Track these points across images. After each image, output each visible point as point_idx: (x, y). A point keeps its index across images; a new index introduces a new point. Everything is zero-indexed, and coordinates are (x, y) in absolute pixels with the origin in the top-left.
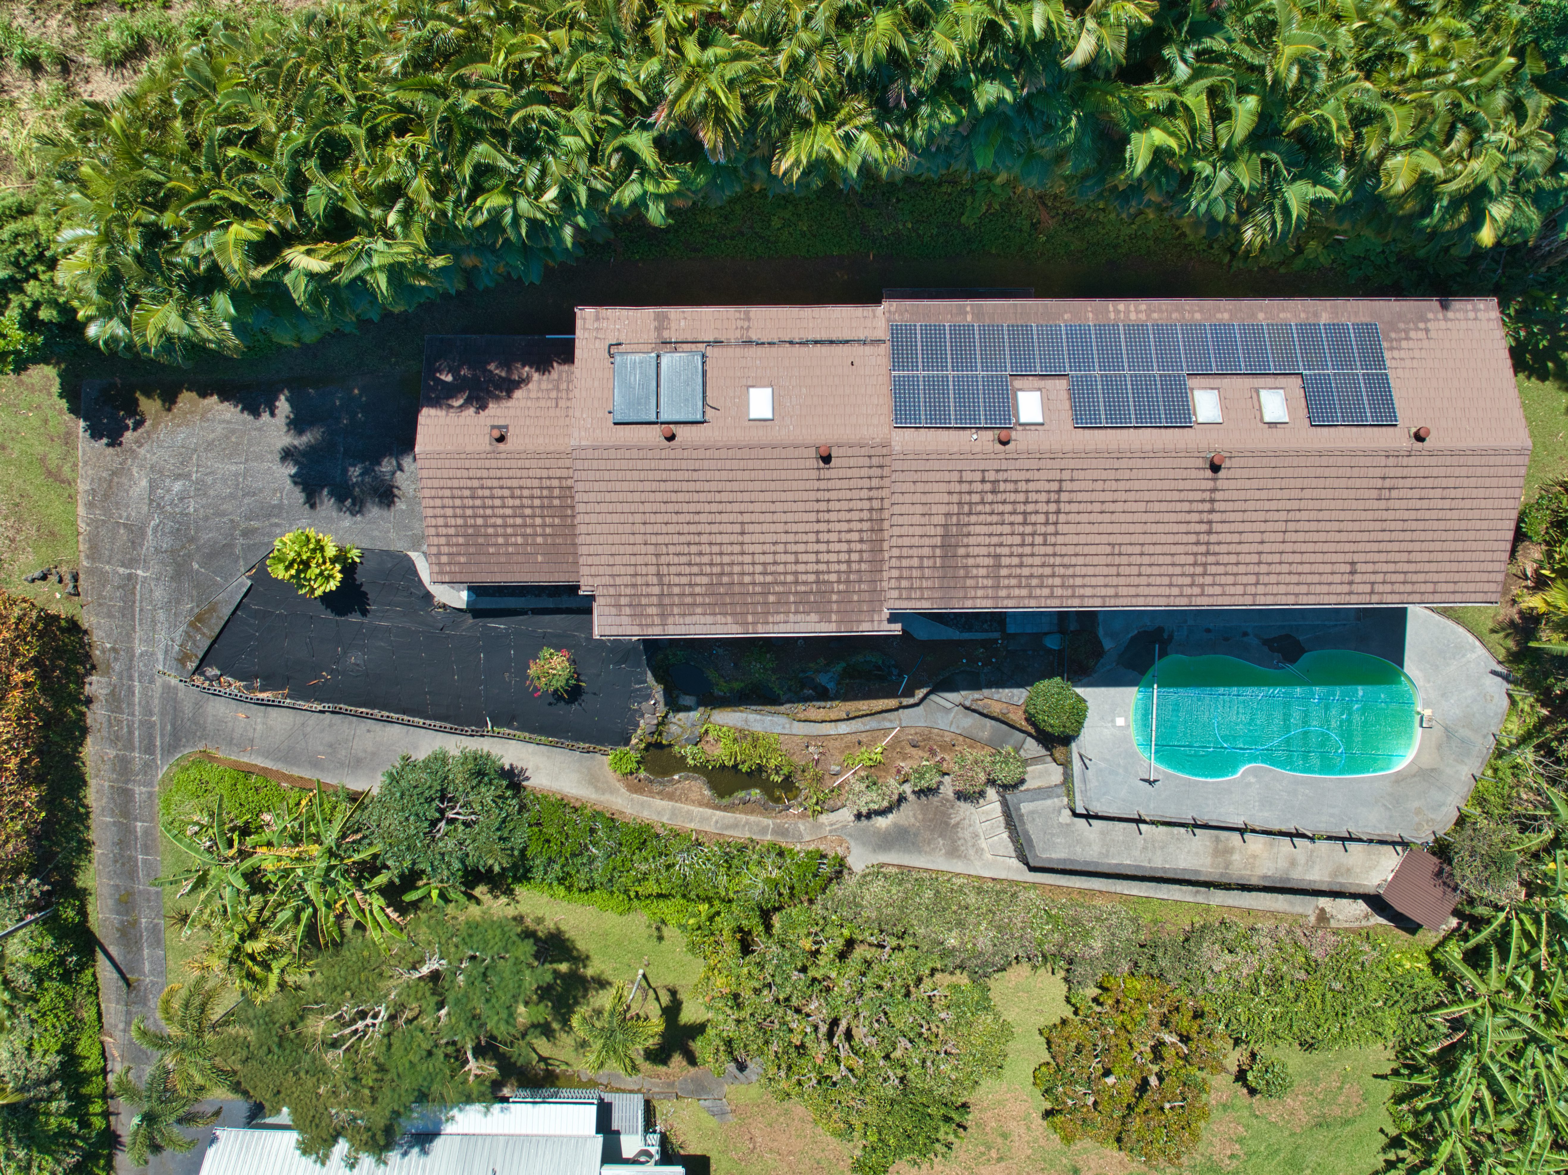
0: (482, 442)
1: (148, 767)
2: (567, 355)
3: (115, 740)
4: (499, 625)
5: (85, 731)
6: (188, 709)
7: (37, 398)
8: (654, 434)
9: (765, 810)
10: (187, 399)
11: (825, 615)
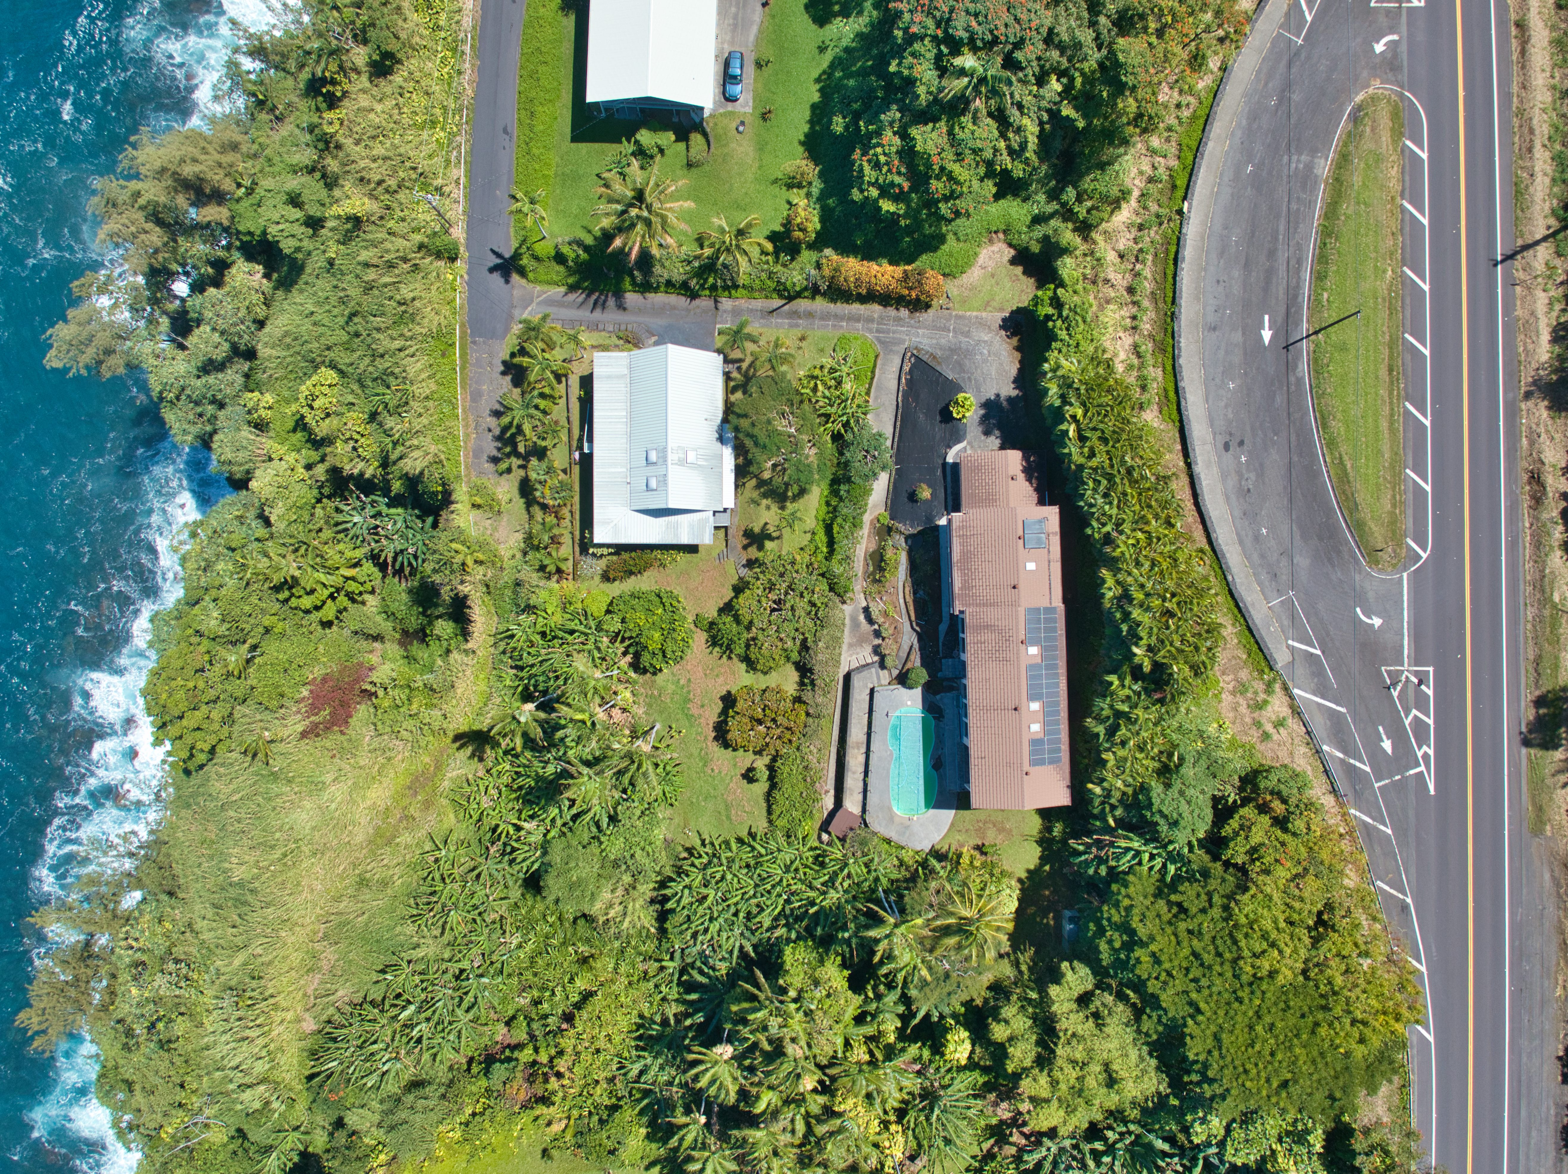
0: (1011, 473)
1: (870, 331)
2: (1041, 502)
3: (881, 317)
4: (939, 472)
5: (885, 306)
6: (895, 348)
7: (1016, 298)
8: (1020, 533)
9: (865, 572)
10: (1018, 355)
11: (961, 589)
